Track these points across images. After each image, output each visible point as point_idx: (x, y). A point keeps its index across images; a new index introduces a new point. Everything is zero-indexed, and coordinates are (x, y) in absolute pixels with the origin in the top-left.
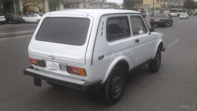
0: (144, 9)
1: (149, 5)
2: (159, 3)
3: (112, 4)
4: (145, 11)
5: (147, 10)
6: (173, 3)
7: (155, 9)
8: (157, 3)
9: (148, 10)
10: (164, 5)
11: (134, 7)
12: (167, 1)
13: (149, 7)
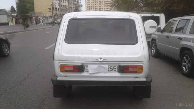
0: (38, 17)
1: (43, 13)
2: (51, 12)
3: (2, 10)
4: (40, 18)
5: (41, 18)
6: (64, 12)
7: (49, 17)
8: (49, 12)
9: (43, 18)
10: (56, 14)
11: (29, 14)
12: (58, 10)
13: (43, 15)
